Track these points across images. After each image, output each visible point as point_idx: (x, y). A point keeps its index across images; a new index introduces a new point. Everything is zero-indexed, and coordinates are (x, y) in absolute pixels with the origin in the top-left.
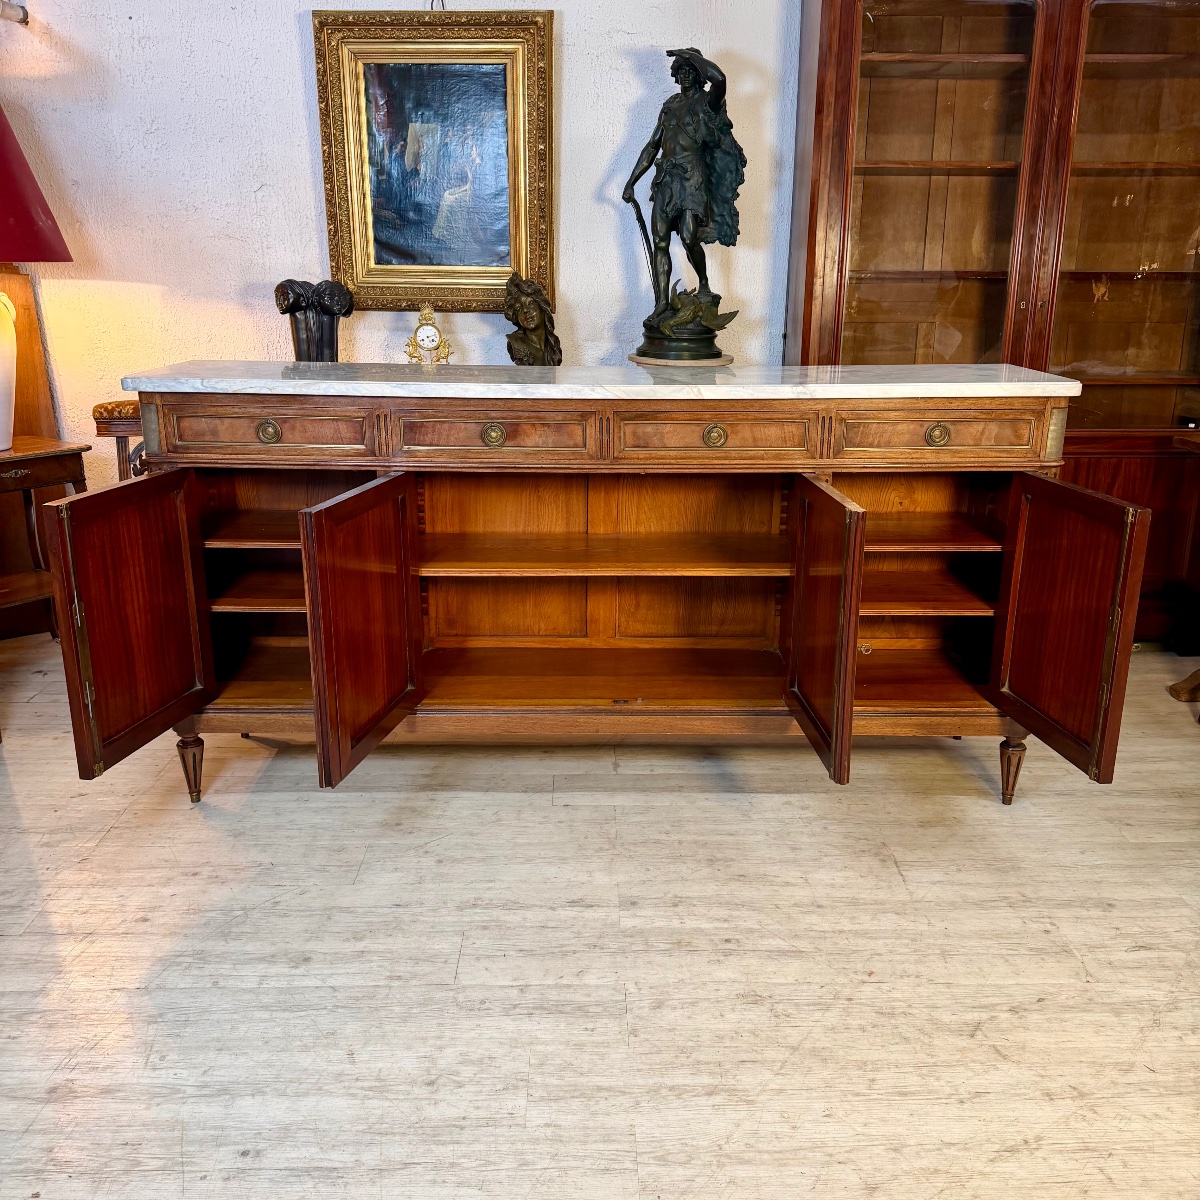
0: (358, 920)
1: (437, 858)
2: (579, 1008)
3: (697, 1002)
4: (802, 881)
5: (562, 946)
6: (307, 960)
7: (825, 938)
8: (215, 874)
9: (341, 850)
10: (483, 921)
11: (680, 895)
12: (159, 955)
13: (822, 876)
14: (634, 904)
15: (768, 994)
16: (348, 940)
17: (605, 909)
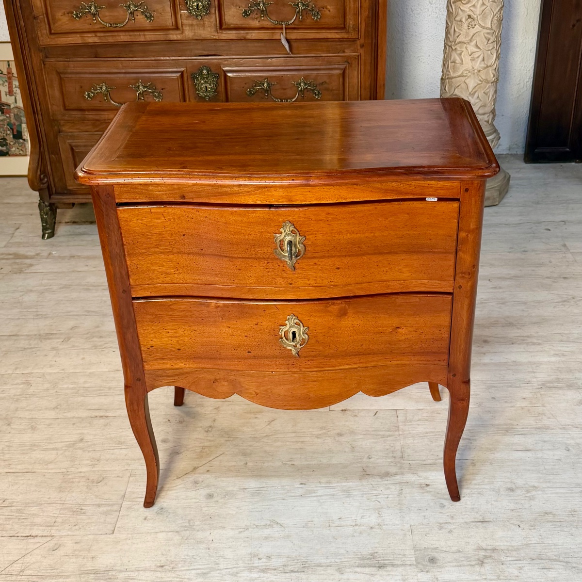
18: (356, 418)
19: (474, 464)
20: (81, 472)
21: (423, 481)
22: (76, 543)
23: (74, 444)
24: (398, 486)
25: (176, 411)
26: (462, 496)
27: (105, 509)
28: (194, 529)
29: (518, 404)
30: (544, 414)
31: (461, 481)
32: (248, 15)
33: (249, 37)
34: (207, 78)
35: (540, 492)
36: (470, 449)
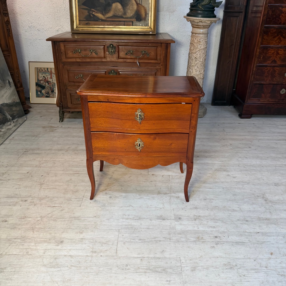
0: (81, 223)
1: (110, 196)
2: (164, 270)
3: (208, 268)
4: (239, 209)
5: (155, 238)
6: (62, 242)
7: (252, 236)
8: (32, 201)
9: (77, 191)
10: (126, 225)
11: (196, 215)
12: (9, 238)
13: (246, 207)
14: (180, 218)
15: (234, 264)
16: (77, 233)
17: (169, 220)
18: (157, 177)
19: (193, 191)
20: (70, 189)
21: (177, 196)
22: (69, 209)
23: (68, 181)
24: (169, 197)
25: (100, 173)
26: (189, 200)
27: (78, 200)
28: (105, 207)
29: (208, 175)
30: (216, 178)
31: (189, 196)
32: (127, 54)
33: (127, 61)
34: (113, 73)
35: (214, 201)
36: (192, 187)
